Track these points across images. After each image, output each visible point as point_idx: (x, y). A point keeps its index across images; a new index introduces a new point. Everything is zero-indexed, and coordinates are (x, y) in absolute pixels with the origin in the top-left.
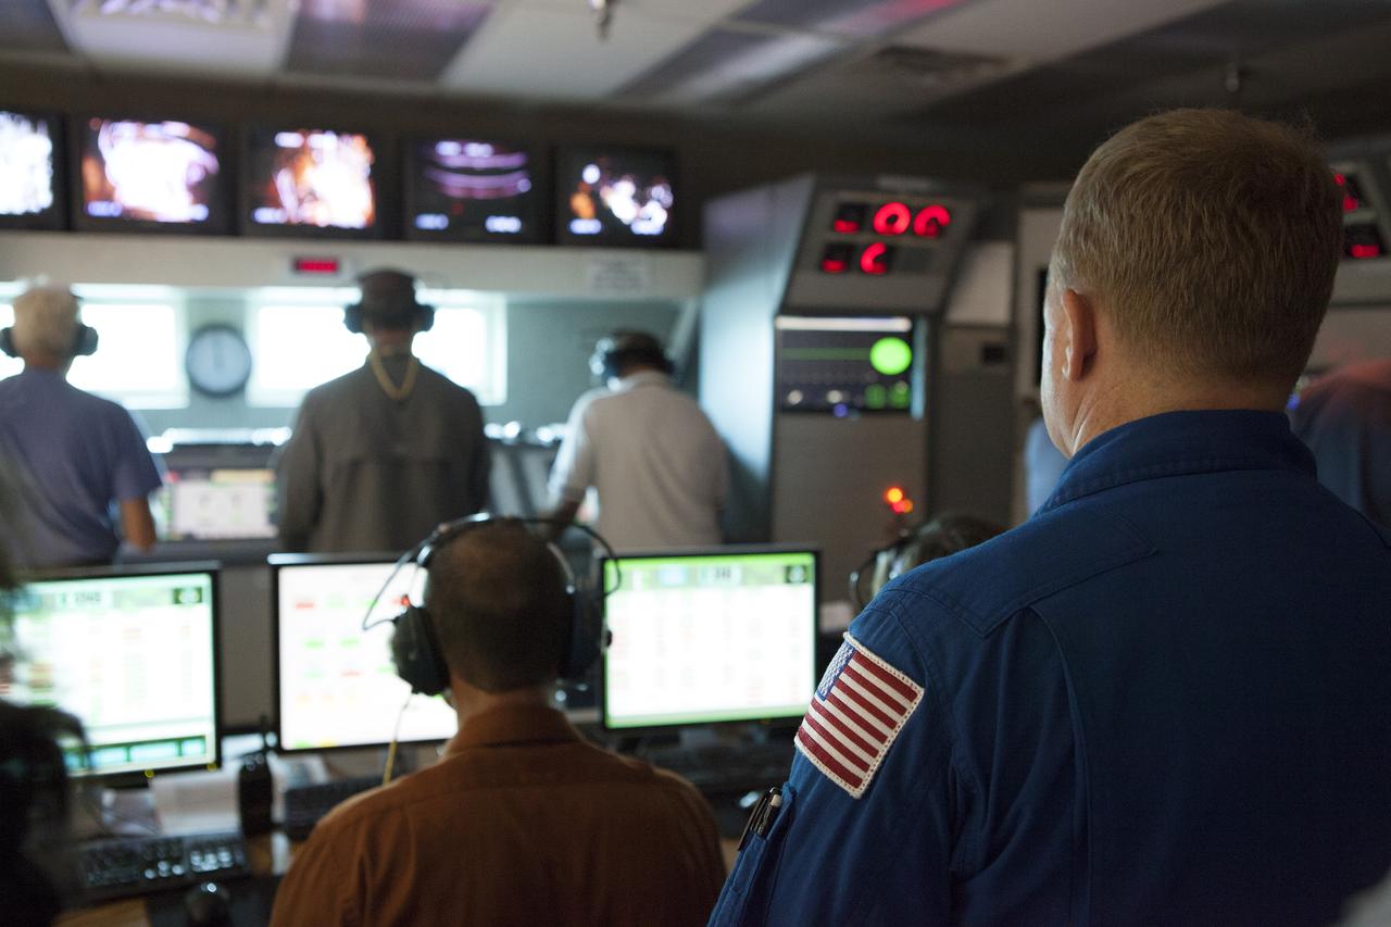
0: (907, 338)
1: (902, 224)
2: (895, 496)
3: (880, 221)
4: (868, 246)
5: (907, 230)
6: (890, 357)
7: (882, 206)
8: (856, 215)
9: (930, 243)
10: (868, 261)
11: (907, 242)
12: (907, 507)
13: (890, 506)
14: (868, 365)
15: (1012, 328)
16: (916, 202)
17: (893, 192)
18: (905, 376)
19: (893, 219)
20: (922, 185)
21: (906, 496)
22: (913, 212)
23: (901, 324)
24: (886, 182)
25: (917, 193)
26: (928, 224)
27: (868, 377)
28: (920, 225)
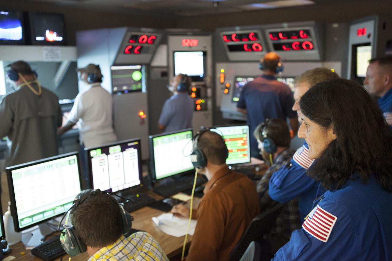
0: (140, 70)
1: (145, 41)
2: (141, 114)
3: (140, 40)
4: (137, 47)
5: (146, 42)
6: (137, 76)
7: (141, 36)
8: (135, 38)
9: (150, 45)
10: (136, 51)
11: (145, 45)
12: (145, 116)
13: (140, 116)
14: (131, 79)
15: (168, 67)
16: (149, 34)
17: (144, 32)
18: (140, 81)
19: (143, 39)
20: (151, 30)
21: (144, 114)
22: (148, 37)
23: (138, 67)
24: (143, 29)
25: (150, 32)
26: (151, 41)
27: (132, 82)
28: (149, 41)
